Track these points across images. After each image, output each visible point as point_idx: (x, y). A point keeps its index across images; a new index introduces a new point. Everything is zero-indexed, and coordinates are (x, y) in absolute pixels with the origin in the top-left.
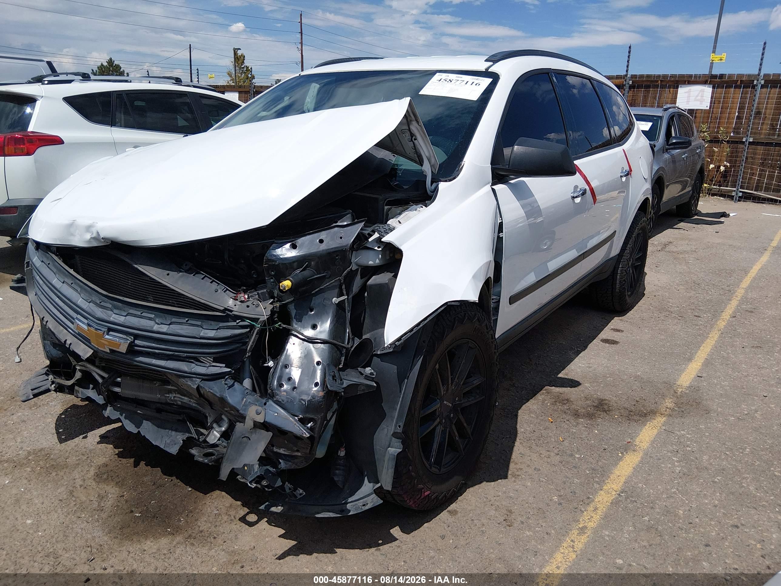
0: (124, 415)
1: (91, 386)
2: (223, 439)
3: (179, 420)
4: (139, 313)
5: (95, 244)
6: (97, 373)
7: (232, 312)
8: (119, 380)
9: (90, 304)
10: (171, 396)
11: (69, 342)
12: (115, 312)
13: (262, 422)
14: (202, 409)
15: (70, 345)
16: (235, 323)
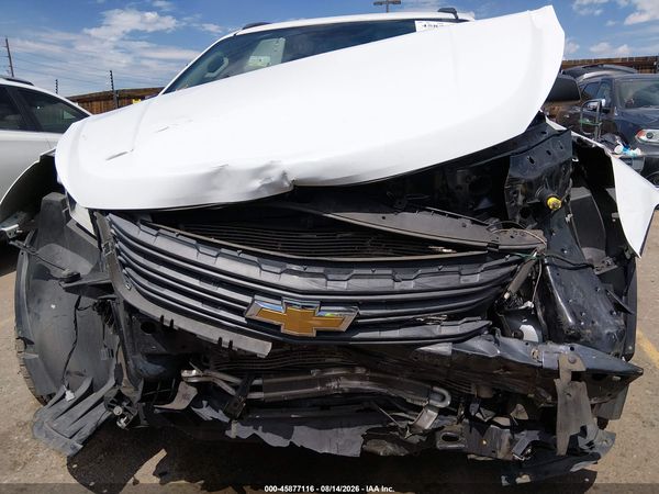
0: (261, 427)
1: (205, 402)
2: (442, 417)
3: (358, 411)
4: (370, 272)
5: (266, 194)
6: (225, 381)
7: (497, 246)
8: (257, 382)
9: (283, 275)
10: (333, 384)
11: (226, 340)
12: (330, 277)
13: (584, 370)
14: (386, 391)
15: (231, 343)
16: (503, 261)
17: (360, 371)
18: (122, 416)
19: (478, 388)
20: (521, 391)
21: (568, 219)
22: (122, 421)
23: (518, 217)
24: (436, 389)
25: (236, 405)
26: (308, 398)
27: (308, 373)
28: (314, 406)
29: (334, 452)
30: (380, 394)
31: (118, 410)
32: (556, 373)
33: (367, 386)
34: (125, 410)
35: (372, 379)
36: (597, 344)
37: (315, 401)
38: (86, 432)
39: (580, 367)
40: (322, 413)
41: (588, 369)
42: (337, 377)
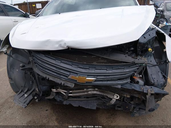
2: (117, 101)
3: (96, 99)
4: (100, 68)
6: (62, 91)
7: (134, 62)
8: (70, 92)
9: (78, 68)
10: (90, 92)
11: (63, 83)
12: (90, 69)
13: (154, 93)
14: (103, 94)
15: (64, 84)
16: (136, 66)
17: (96, 89)
18: (37, 99)
19: (126, 95)
20: (137, 96)
21: (153, 53)
22: (37, 100)
23: (140, 53)
24: (116, 94)
25: (65, 97)
26: (83, 95)
27: (83, 89)
28: (85, 97)
29: (90, 108)
30: (101, 95)
31: (36, 98)
32: (147, 94)
33: (98, 93)
34: (37, 97)
35: (99, 91)
36: (158, 86)
37: (85, 96)
38: (28, 102)
39: (153, 92)
40: (87, 99)
41: (155, 93)
42: (91, 91)
